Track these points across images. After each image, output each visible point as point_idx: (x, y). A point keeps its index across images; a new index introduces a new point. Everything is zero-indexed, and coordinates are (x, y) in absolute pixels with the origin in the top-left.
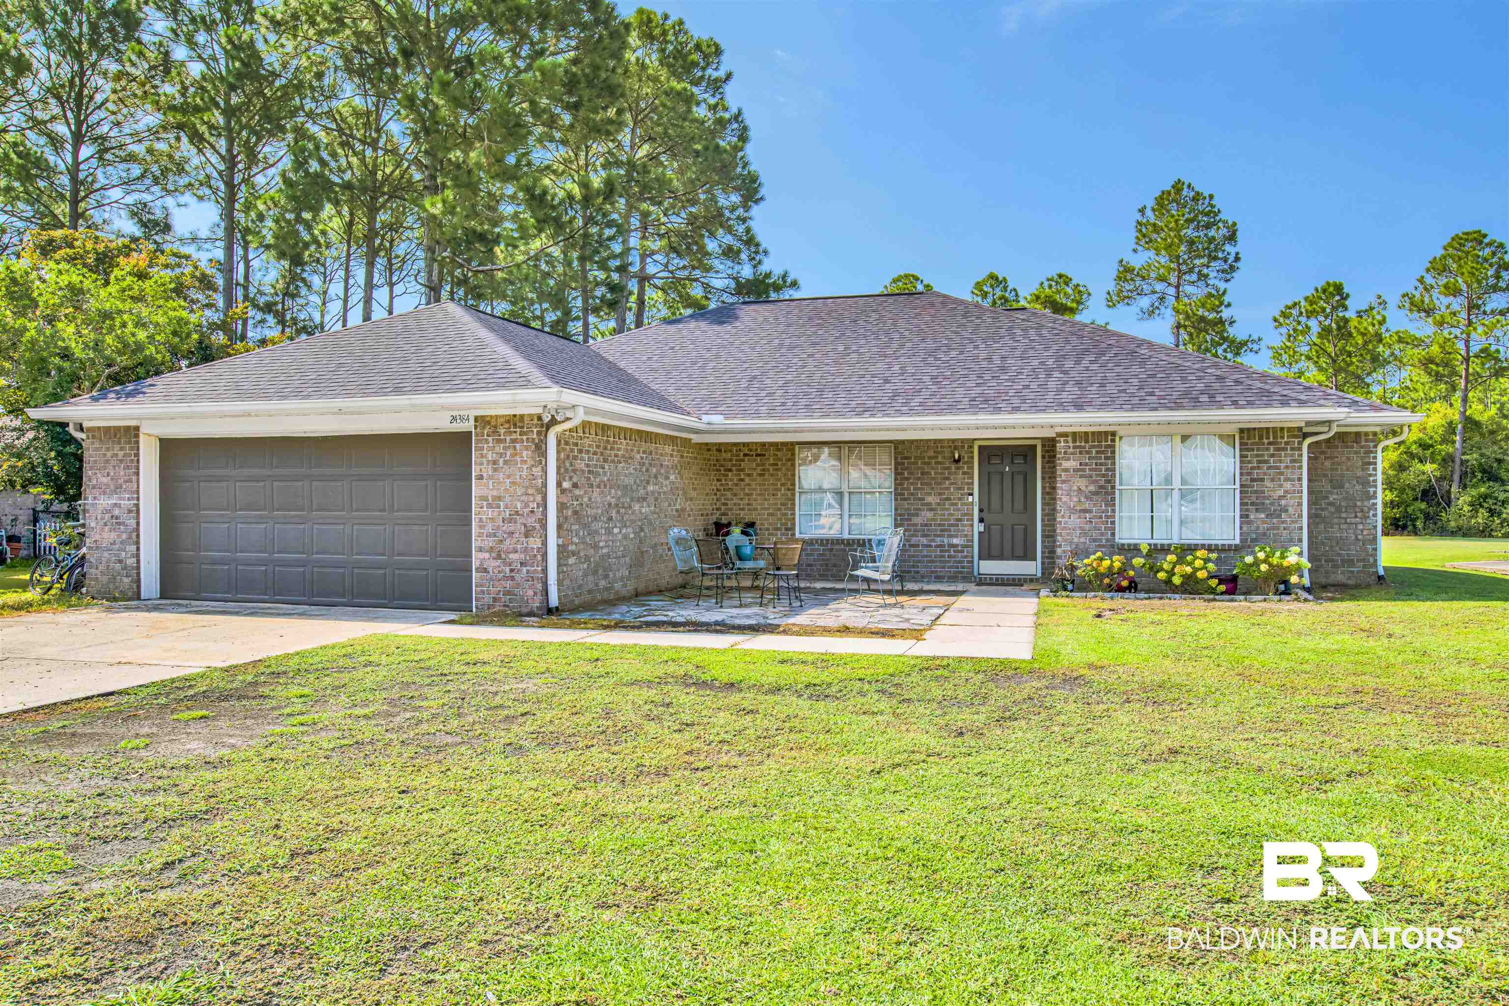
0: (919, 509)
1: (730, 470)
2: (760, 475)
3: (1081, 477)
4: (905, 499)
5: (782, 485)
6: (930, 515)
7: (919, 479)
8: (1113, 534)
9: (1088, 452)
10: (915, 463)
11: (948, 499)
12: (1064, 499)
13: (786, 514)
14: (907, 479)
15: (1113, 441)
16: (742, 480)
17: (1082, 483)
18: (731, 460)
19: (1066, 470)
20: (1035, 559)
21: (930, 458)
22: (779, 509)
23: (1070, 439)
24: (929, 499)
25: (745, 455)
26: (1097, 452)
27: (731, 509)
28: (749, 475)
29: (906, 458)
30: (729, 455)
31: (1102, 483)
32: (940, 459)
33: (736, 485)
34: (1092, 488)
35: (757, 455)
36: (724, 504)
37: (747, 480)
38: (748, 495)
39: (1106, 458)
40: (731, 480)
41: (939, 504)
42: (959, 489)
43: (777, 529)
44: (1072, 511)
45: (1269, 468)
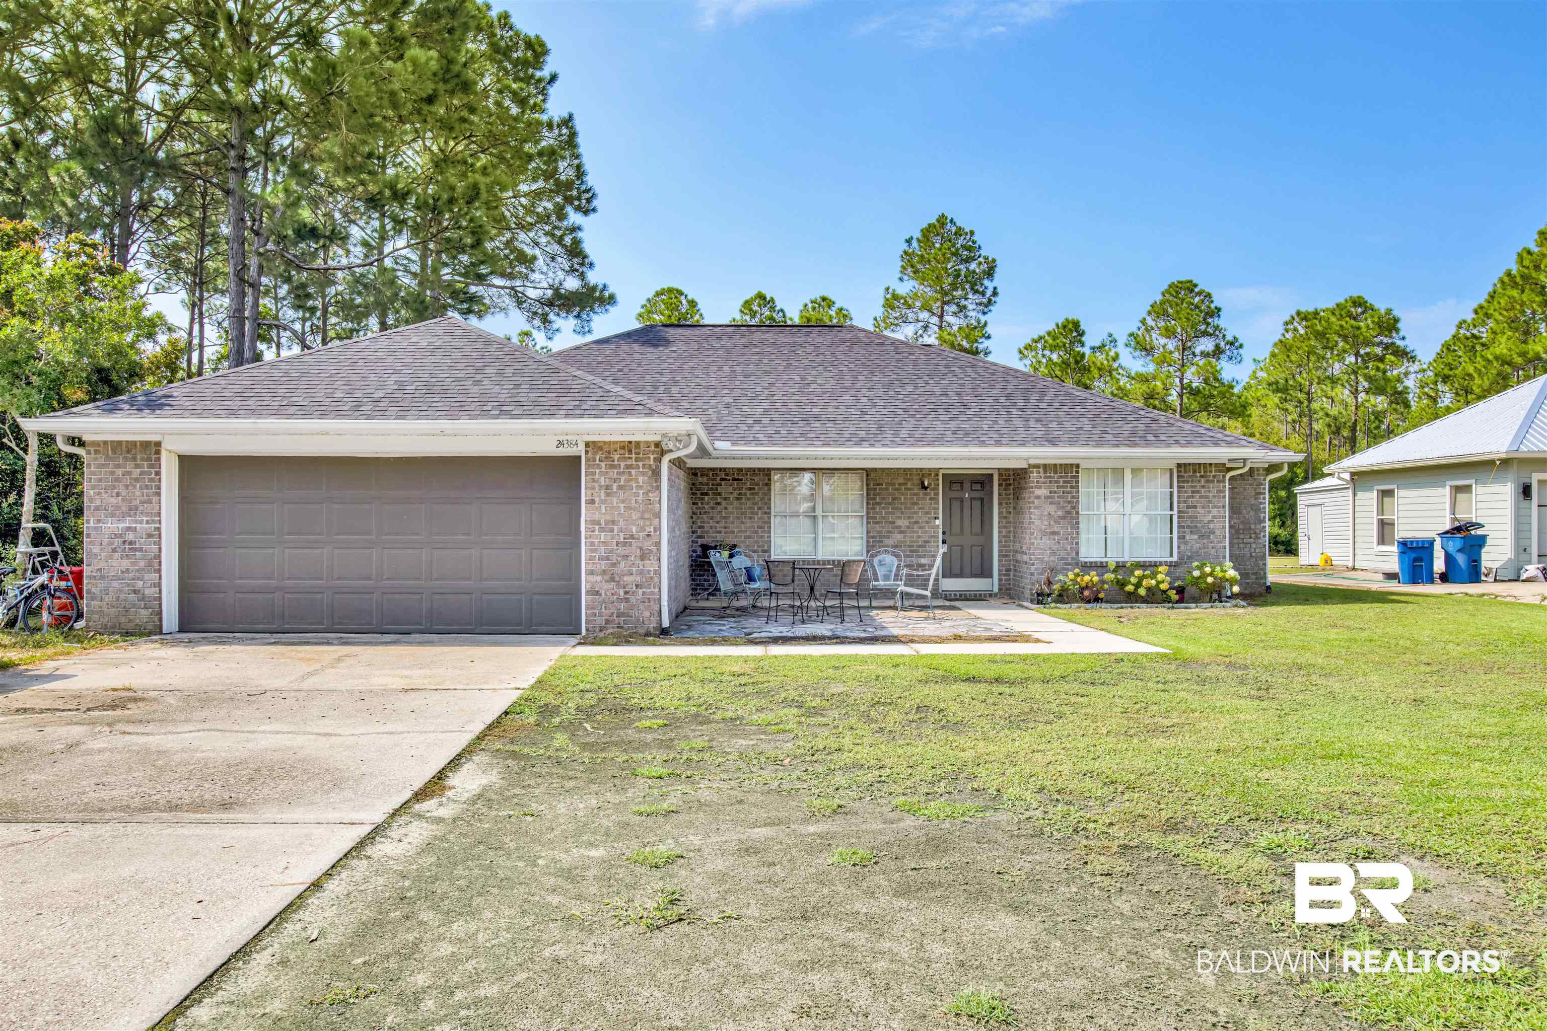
0: (890, 532)
1: (707, 494)
2: (737, 499)
3: (1051, 503)
4: (877, 523)
5: (759, 508)
6: (899, 537)
7: (890, 504)
8: (1077, 553)
9: (1056, 482)
10: (887, 489)
11: (917, 522)
12: (1037, 522)
13: (762, 537)
14: (879, 504)
15: (1077, 472)
16: (718, 504)
17: (1052, 509)
18: (707, 484)
19: (1038, 497)
20: (990, 576)
21: (900, 484)
22: (756, 532)
23: (1041, 470)
24: (899, 523)
25: (722, 479)
26: (1064, 482)
27: (707, 532)
28: (725, 499)
29: (878, 484)
30: (705, 479)
31: (1068, 508)
32: (909, 485)
33: (713, 508)
34: (1060, 513)
35: (734, 479)
36: (700, 527)
37: (724, 503)
38: (725, 518)
39: (1072, 487)
40: (708, 503)
41: (908, 527)
42: (927, 513)
43: (754, 551)
44: (1044, 533)
45: (1201, 497)
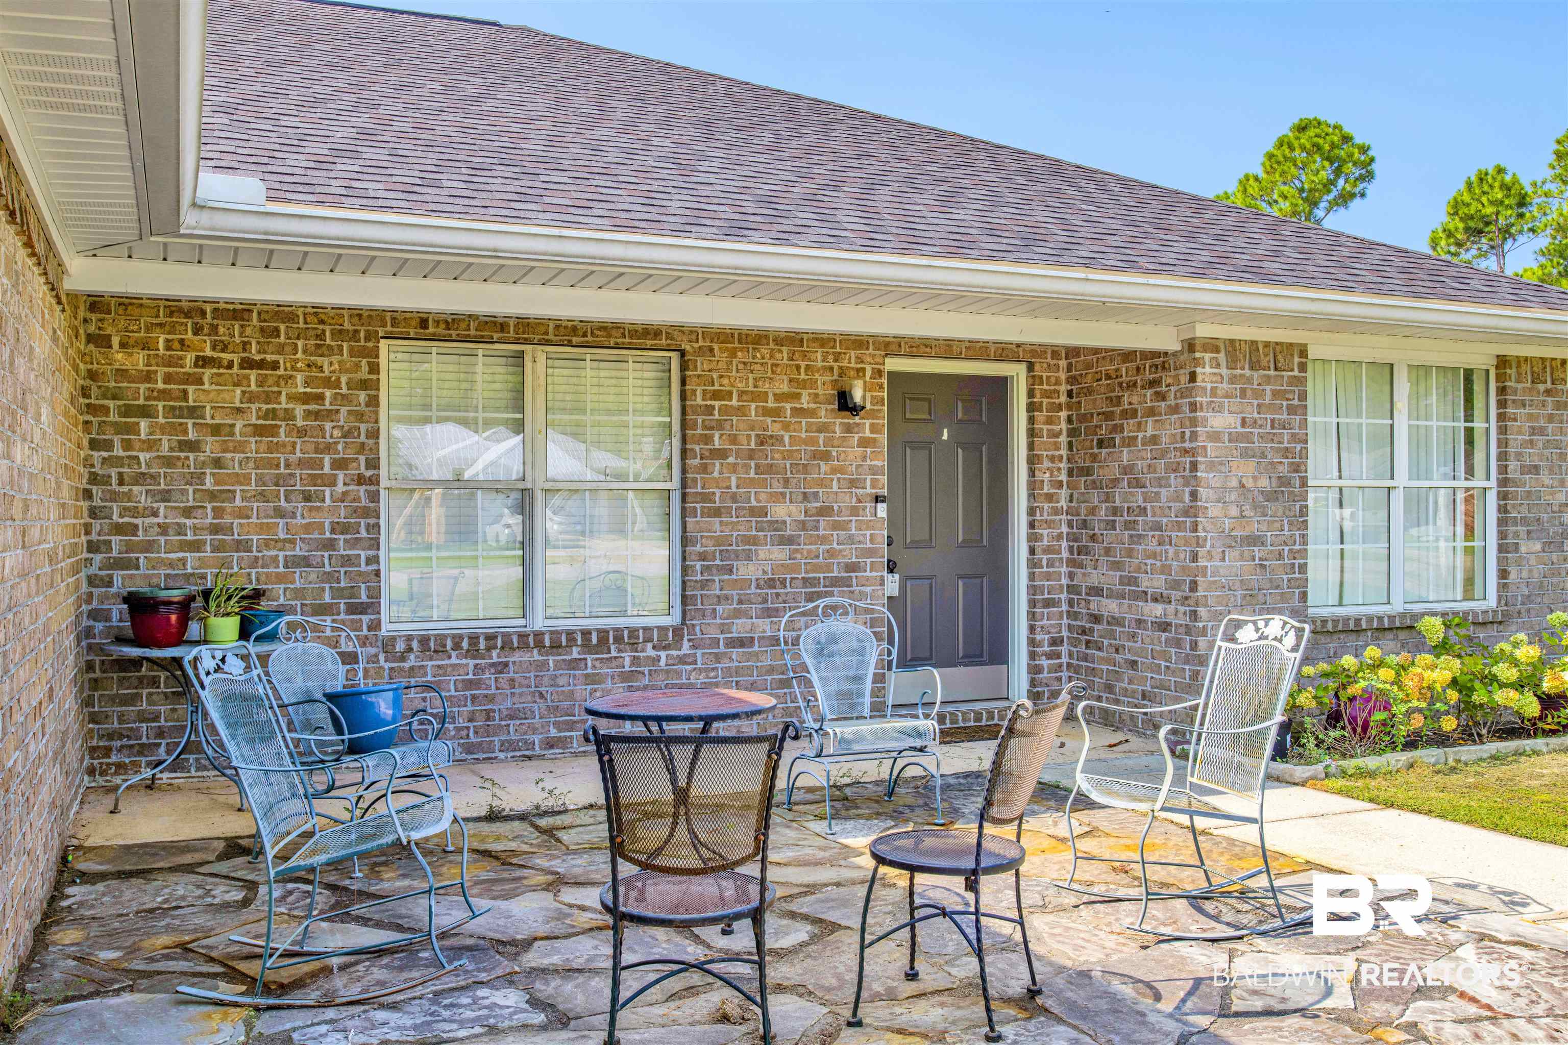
0: (754, 541)
1: (146, 412)
2: (259, 431)
3: (1245, 454)
4: (717, 513)
5: (339, 464)
6: (779, 554)
7: (751, 455)
8: (1304, 596)
9: (1258, 394)
10: (741, 411)
11: (825, 511)
12: (1214, 510)
13: (347, 561)
14: (721, 454)
15: (1303, 367)
16: (193, 446)
17: (1245, 469)
18: (148, 377)
19: (1215, 437)
20: (1004, 657)
21: (779, 397)
22: (330, 545)
23: (1222, 356)
24: (780, 512)
25: (203, 362)
26: (1275, 394)
27: (149, 546)
28: (216, 430)
29: (716, 396)
30: (139, 360)
31: (1283, 470)
32: (805, 402)
33: (169, 462)
34: (1264, 482)
35: (248, 364)
36: (119, 529)
37: (211, 446)
38: (213, 496)
39: (1292, 410)
40: (150, 445)
41: (803, 525)
42: (853, 483)
43: (322, 610)
44: (1230, 541)
